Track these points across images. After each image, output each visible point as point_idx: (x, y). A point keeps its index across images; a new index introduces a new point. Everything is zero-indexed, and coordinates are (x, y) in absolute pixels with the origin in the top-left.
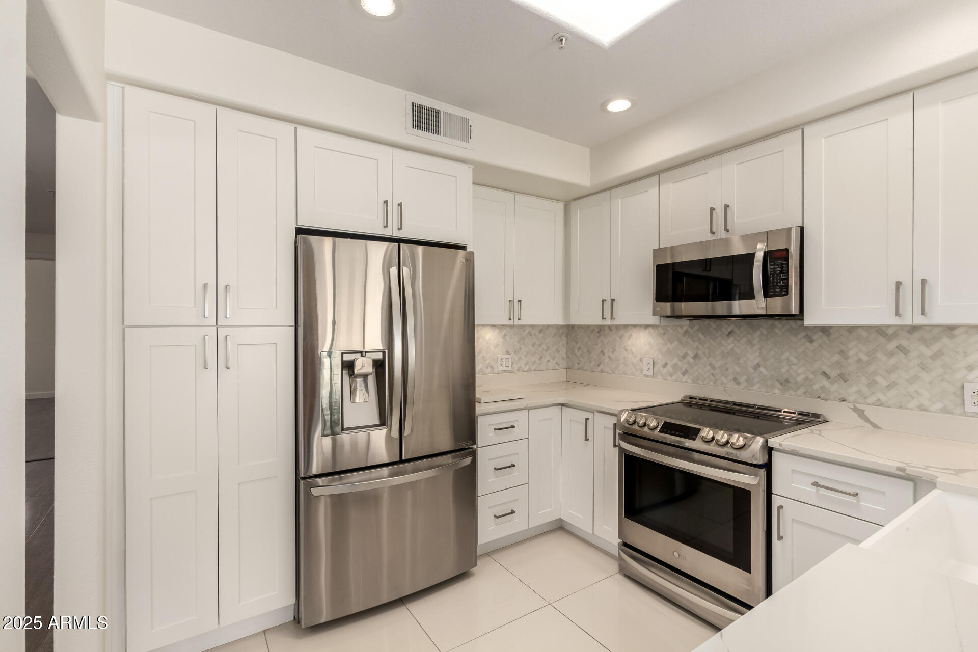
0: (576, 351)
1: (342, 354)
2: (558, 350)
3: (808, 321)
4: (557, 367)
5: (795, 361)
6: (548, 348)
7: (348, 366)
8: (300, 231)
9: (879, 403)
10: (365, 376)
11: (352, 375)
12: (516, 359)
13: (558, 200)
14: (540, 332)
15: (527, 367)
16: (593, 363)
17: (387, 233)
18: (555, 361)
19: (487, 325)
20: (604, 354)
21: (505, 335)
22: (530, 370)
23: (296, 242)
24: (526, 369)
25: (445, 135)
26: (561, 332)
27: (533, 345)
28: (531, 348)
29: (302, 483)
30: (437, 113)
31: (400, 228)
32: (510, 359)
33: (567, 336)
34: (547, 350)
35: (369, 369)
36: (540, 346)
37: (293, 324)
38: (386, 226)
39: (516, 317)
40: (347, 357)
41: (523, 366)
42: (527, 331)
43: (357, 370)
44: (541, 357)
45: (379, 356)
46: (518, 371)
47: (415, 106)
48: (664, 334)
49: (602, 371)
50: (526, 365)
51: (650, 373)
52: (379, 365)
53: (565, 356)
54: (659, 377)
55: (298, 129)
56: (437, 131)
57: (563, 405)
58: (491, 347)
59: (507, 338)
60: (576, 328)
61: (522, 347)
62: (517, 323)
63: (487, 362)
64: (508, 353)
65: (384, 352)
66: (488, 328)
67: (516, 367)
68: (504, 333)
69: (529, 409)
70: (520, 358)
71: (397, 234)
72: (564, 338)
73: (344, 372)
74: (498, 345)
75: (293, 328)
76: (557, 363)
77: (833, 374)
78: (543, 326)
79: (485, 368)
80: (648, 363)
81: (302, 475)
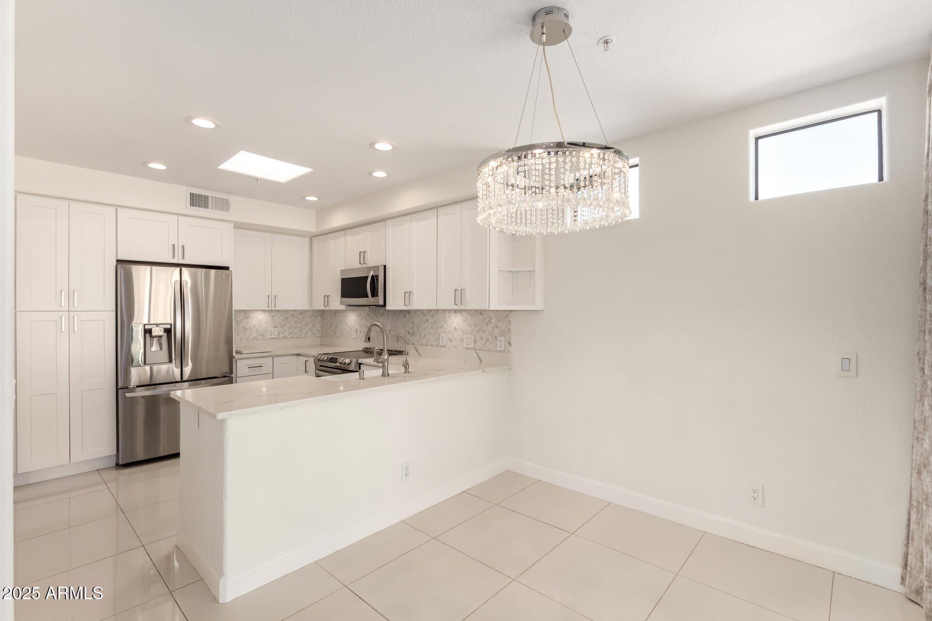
0: (325, 325)
1: (144, 325)
2: (314, 326)
3: (388, 307)
4: (313, 336)
5: (401, 327)
6: (307, 324)
7: (148, 332)
8: (119, 261)
9: (422, 345)
10: (160, 337)
11: (151, 336)
12: (282, 330)
13: (304, 236)
14: (300, 314)
15: (290, 336)
16: (332, 333)
17: (175, 261)
18: (312, 332)
19: (260, 310)
20: (337, 327)
21: (273, 316)
22: (292, 338)
23: (116, 267)
24: (289, 337)
25: (212, 208)
26: (316, 315)
27: (295, 322)
28: (293, 324)
29: (120, 391)
30: (206, 197)
31: (183, 258)
32: (277, 331)
33: (321, 317)
34: (305, 326)
35: (162, 333)
36: (300, 323)
37: (115, 310)
38: (174, 257)
39: (273, 306)
40: (147, 327)
41: (287, 335)
42: (290, 314)
43: (153, 334)
44: (301, 330)
45: (169, 326)
46: (283, 338)
47: (192, 195)
48: (360, 315)
49: (337, 337)
50: (289, 335)
51: (355, 337)
52: (168, 331)
53: (320, 329)
54: (358, 338)
55: (118, 209)
56: (206, 207)
57: (298, 355)
58: (263, 324)
59: (275, 318)
60: (325, 312)
61: (287, 324)
62: (274, 308)
63: (260, 332)
64: (275, 327)
65: (171, 324)
66: (260, 312)
67: (282, 336)
68: (272, 315)
69: (273, 357)
70: (285, 330)
71: (181, 262)
72: (319, 317)
73: (147, 335)
74: (268, 322)
75: (115, 312)
76: (314, 333)
77: (411, 333)
78: (303, 310)
79: (258, 337)
80: (354, 331)
81: (120, 385)
